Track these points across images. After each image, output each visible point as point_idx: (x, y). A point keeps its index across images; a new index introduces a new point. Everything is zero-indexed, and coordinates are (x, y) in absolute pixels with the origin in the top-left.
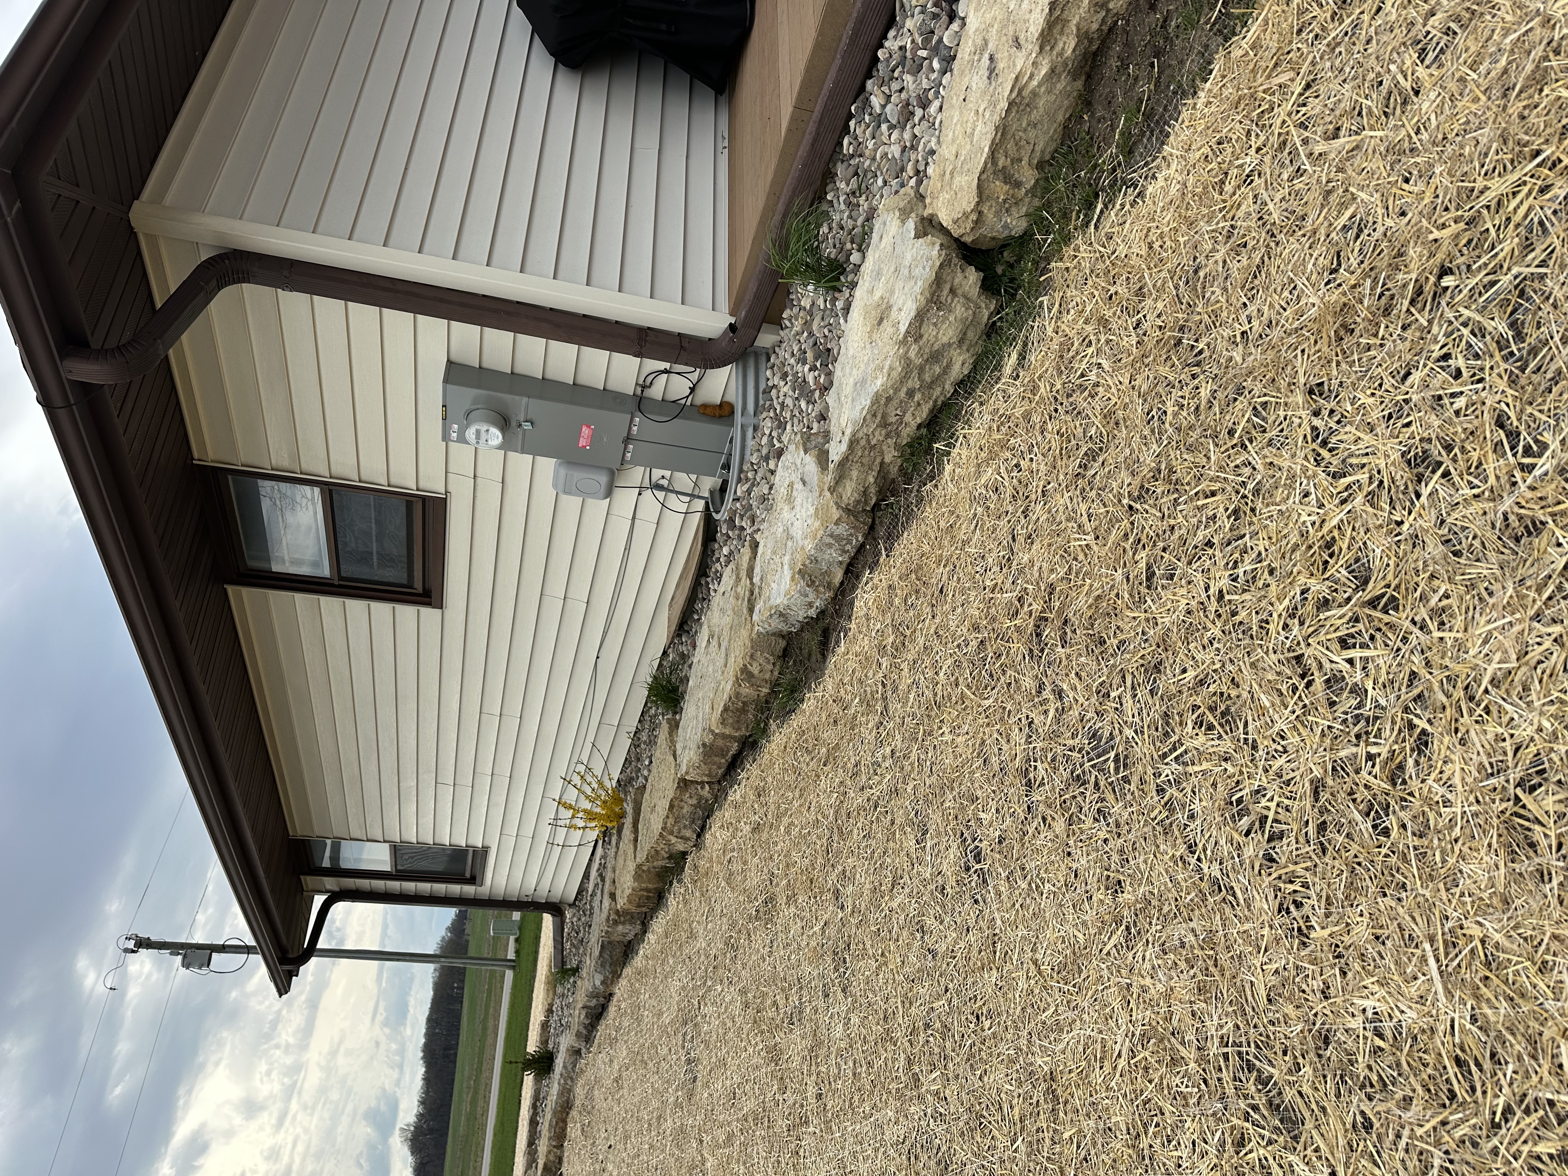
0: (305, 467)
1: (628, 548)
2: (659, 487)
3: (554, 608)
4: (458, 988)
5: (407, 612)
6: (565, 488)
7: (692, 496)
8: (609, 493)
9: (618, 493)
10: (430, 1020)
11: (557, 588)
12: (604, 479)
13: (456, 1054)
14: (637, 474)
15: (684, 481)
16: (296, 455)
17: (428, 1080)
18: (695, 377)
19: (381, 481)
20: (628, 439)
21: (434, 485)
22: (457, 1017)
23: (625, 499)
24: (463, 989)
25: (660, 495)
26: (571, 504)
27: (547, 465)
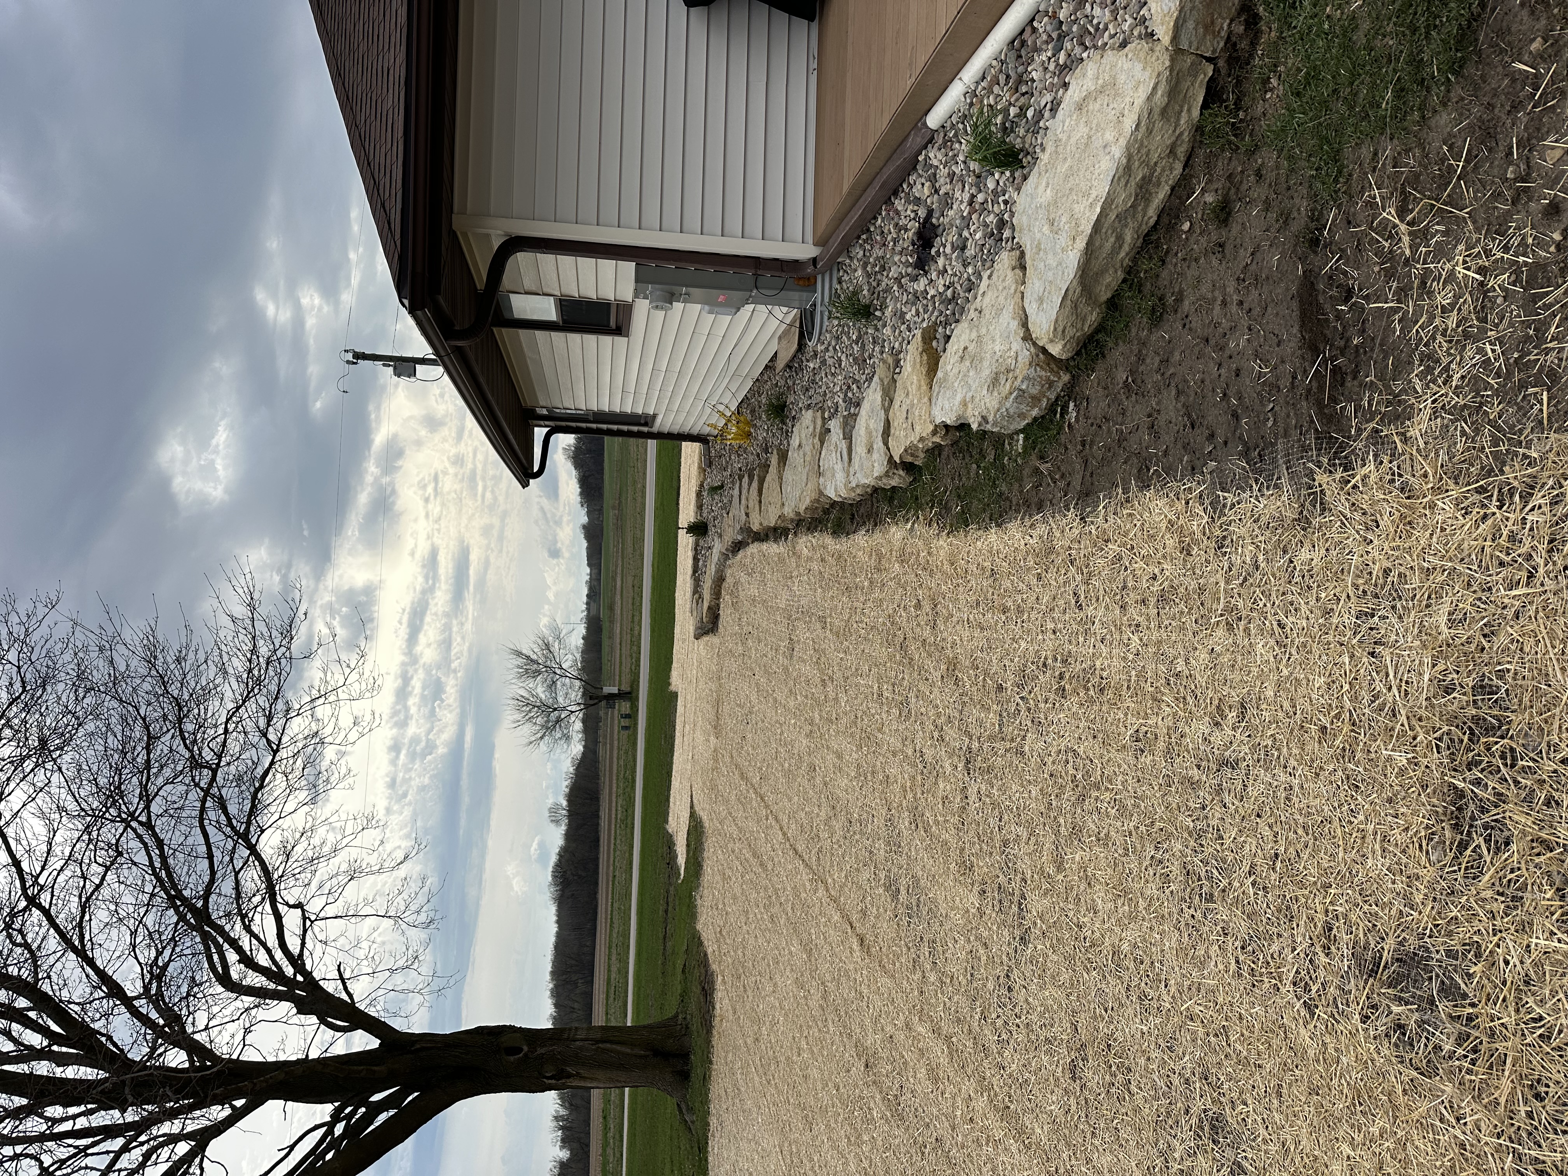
0: (545, 292)
5: (607, 340)
16: (540, 288)
19: (592, 297)
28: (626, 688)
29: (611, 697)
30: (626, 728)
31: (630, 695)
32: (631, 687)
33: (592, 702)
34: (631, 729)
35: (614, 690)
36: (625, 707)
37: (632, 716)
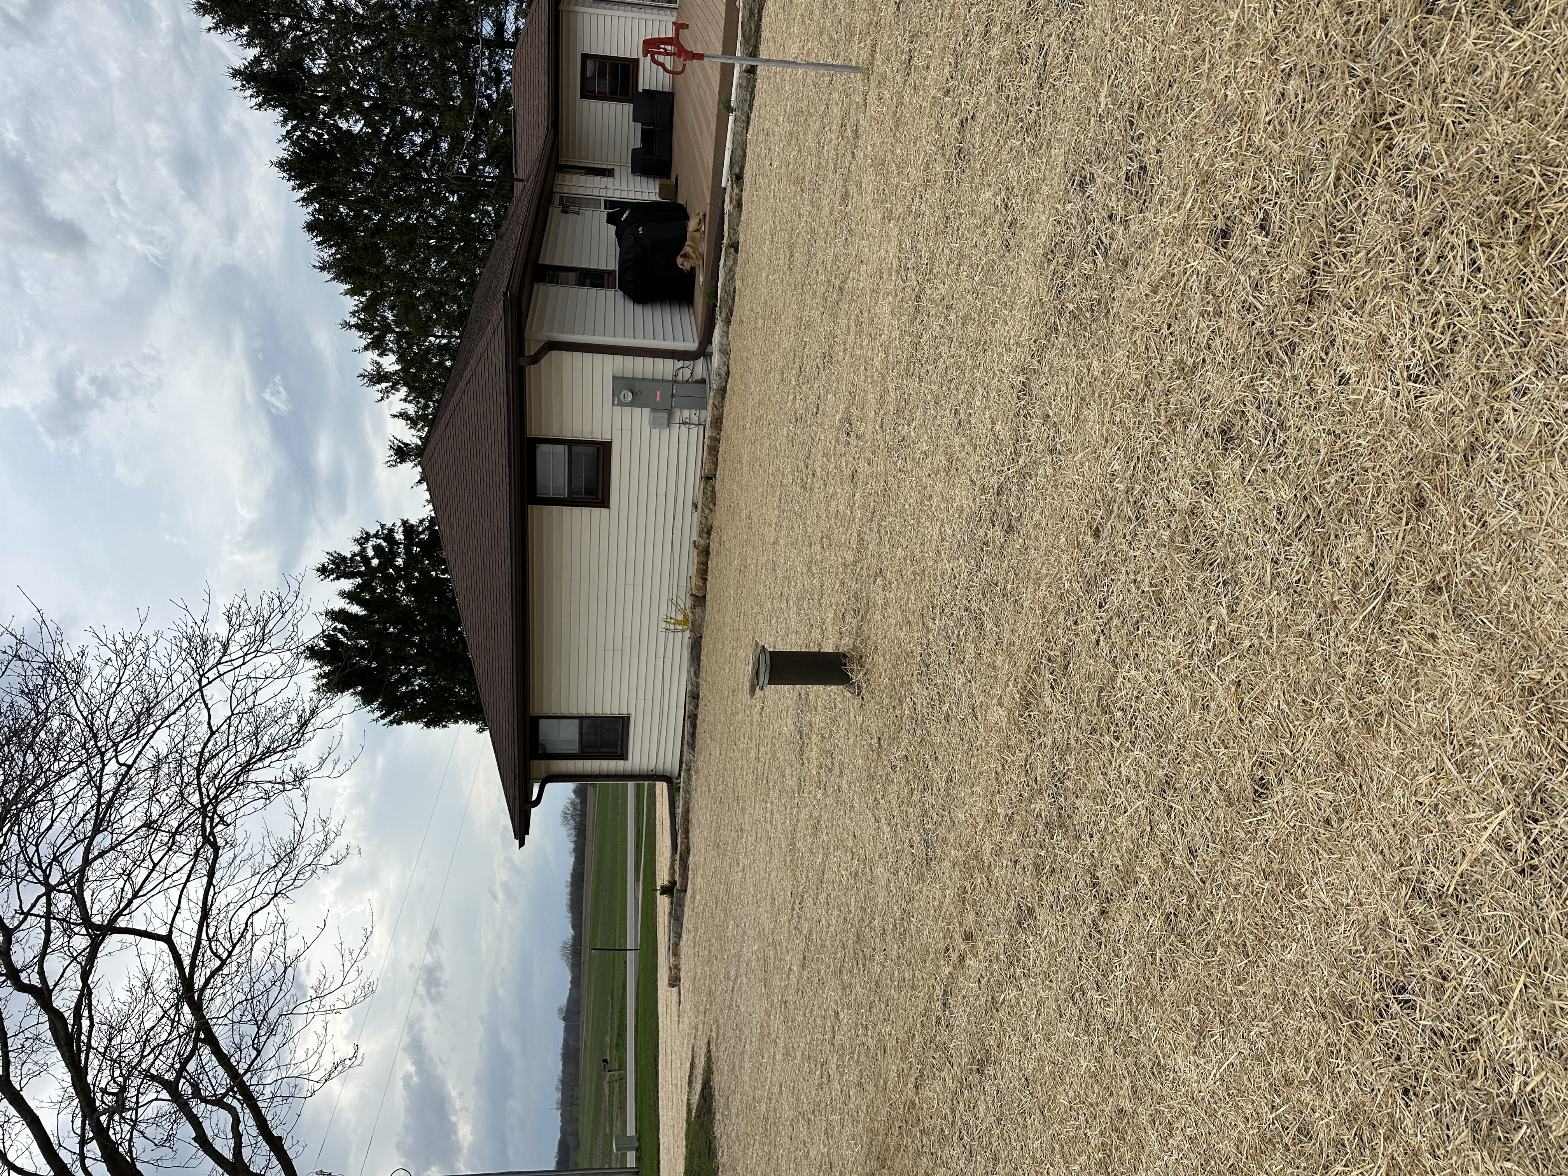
0: (564, 434)
1: (678, 460)
2: (686, 423)
3: (652, 499)
5: (595, 511)
6: (654, 424)
7: (699, 426)
8: (669, 426)
9: (672, 426)
11: (653, 490)
12: (666, 415)
14: (677, 418)
15: (695, 417)
16: (561, 429)
18: (692, 367)
19: (588, 436)
20: (672, 396)
21: (607, 437)
23: (675, 429)
25: (687, 426)
26: (656, 432)
27: (647, 411)
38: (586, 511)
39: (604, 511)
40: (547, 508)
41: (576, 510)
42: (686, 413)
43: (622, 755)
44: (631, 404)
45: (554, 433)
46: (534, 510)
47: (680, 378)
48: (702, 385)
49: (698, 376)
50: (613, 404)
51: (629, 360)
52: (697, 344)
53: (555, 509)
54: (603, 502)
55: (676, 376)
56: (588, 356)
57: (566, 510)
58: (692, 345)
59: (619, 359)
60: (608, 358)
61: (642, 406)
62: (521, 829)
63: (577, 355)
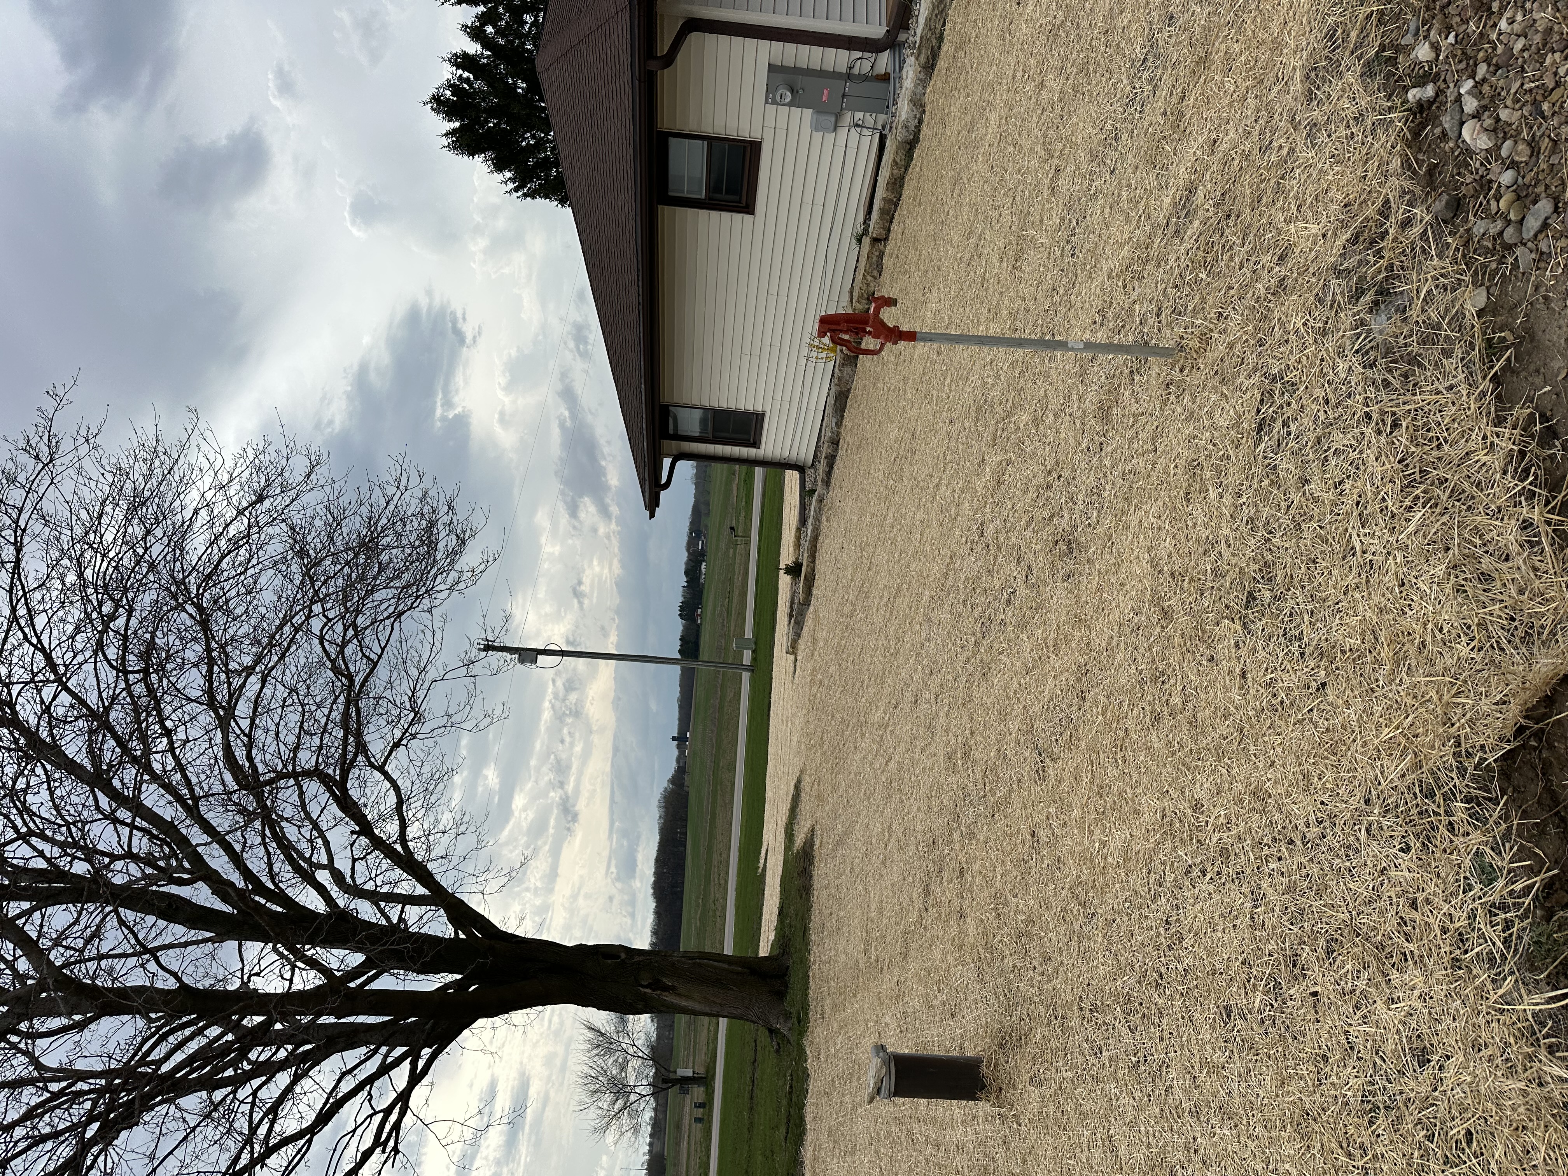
0: (703, 129)
1: (843, 167)
2: (858, 125)
3: (807, 209)
4: (681, 833)
5: (738, 217)
6: (816, 127)
7: (874, 129)
8: (835, 129)
9: (839, 130)
10: (657, 860)
11: (808, 199)
12: (833, 119)
13: (682, 892)
14: (847, 118)
15: (870, 120)
16: (700, 123)
17: (659, 913)
18: (872, 60)
19: (733, 134)
20: (844, 96)
21: (756, 136)
22: (682, 858)
23: (843, 132)
24: (686, 834)
25: (859, 129)
26: (818, 136)
27: (808, 113)
28: (701, 1071)
29: (685, 1080)
30: (698, 1120)
31: (705, 1080)
32: (707, 1072)
33: (665, 1086)
34: (705, 1121)
35: (689, 1073)
36: (698, 1093)
37: (706, 1105)
38: (726, 216)
39: (748, 218)
40: (680, 210)
41: (714, 214)
42: (859, 115)
43: (756, 444)
44: (791, 104)
45: (691, 127)
46: (665, 212)
47: (856, 71)
48: (883, 85)
49: (881, 69)
50: (766, 102)
51: (791, 47)
52: (884, 29)
53: (690, 211)
54: (748, 208)
55: (851, 68)
56: (737, 41)
57: (703, 213)
58: (877, 30)
59: (777, 46)
60: (764, 44)
61: (803, 106)
62: (652, 504)
63: (724, 39)
